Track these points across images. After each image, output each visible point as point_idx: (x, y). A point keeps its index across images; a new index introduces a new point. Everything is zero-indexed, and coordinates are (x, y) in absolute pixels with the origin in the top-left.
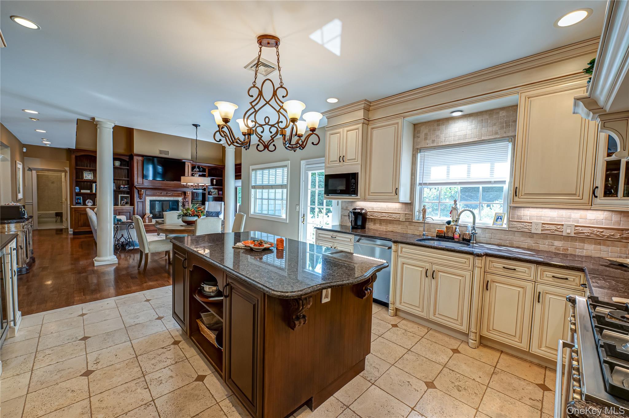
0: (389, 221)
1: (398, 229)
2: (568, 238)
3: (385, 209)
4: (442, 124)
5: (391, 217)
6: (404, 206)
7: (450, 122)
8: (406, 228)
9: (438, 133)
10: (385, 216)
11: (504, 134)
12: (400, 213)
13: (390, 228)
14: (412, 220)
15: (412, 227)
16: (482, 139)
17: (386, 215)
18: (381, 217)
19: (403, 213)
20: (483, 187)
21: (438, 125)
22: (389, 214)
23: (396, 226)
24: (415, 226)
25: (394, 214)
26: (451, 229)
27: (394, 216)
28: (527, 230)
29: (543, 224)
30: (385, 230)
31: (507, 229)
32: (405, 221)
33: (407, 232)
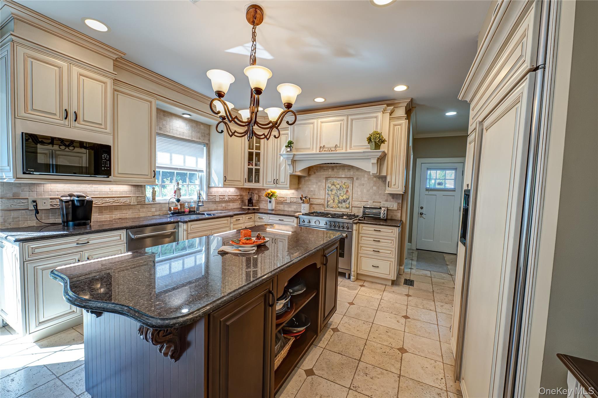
0: (114, 207)
1: (128, 214)
2: (226, 202)
3: (108, 193)
4: (167, 116)
5: (118, 202)
6: (133, 188)
7: (173, 117)
8: (138, 211)
9: (164, 123)
10: (109, 202)
11: (203, 141)
12: (130, 197)
13: (117, 215)
14: (145, 202)
15: (144, 210)
16: (193, 140)
17: (111, 200)
18: (103, 203)
19: (133, 197)
20: (189, 173)
21: (164, 116)
22: (116, 199)
23: (125, 212)
24: (147, 208)
25: (122, 199)
26: (183, 205)
27: (122, 200)
28: (214, 200)
29: (220, 195)
30: (109, 219)
31: (207, 201)
32: (137, 204)
33: (140, 216)
